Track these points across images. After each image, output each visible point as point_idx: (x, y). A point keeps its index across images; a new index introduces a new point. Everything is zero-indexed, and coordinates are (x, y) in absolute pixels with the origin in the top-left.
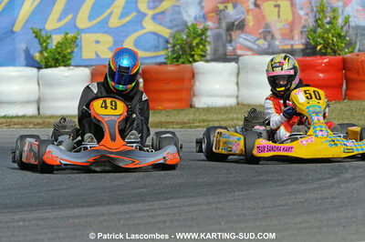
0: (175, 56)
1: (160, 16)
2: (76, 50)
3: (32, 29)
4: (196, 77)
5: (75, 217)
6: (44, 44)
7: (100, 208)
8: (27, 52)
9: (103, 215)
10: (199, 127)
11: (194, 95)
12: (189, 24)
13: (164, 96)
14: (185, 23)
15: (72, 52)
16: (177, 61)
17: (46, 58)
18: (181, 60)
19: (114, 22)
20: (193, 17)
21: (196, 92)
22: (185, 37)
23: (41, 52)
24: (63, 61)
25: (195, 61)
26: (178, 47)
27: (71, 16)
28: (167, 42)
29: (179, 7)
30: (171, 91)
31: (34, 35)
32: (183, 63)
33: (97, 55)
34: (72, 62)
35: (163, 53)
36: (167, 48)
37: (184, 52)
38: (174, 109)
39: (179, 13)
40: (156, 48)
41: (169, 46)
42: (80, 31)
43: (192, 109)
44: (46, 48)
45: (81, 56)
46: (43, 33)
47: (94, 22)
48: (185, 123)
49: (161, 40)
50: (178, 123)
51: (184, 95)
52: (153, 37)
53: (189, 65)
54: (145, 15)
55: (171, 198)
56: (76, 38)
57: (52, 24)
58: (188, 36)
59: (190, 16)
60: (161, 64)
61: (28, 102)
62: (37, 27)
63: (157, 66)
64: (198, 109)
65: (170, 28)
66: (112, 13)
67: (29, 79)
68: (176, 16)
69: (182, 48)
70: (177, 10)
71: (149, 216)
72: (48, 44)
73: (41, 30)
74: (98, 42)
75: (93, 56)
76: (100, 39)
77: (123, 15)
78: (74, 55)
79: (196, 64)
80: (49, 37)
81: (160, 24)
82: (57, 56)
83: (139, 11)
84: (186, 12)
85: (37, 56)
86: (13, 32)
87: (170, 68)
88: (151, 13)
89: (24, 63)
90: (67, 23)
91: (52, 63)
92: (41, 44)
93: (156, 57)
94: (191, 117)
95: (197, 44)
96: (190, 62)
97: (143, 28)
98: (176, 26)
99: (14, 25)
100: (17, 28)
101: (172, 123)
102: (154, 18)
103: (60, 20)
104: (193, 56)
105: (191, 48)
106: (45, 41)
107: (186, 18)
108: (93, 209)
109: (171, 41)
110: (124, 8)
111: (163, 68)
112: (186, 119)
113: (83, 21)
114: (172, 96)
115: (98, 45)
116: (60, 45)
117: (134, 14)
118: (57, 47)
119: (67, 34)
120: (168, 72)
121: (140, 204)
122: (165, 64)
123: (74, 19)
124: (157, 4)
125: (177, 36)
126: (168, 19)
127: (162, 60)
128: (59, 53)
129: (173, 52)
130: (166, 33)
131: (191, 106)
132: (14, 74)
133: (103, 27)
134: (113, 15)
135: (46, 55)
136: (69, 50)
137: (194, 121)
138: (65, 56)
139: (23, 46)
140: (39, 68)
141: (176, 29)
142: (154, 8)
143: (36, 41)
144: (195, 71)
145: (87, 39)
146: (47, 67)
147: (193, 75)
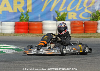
0: (93, 19)
1: (89, 8)
2: (67, 16)
3: (55, 11)
4: (98, 24)
5: (65, 61)
6: (58, 15)
7: (72, 59)
8: (54, 17)
9: (73, 61)
10: (98, 38)
11: (98, 29)
12: (97, 11)
13: (90, 29)
14: (96, 10)
15: (66, 17)
16: (93, 20)
17: (59, 18)
18: (94, 20)
19: (77, 9)
20: (98, 9)
21: (98, 28)
22: (95, 14)
23: (57, 17)
24: (63, 19)
25: (98, 20)
26: (94, 16)
27: (65, 8)
28: (91, 15)
29: (94, 6)
30: (91, 28)
31: (55, 12)
32: (95, 21)
33: (72, 18)
34: (66, 20)
35: (89, 18)
36: (91, 17)
37: (95, 18)
38: (92, 33)
39: (94, 7)
40: (88, 17)
41: (91, 16)
42: (68, 12)
43: (97, 33)
44: (59, 16)
45: (68, 18)
46: (58, 12)
47: (72, 9)
48: (95, 37)
49: (89, 15)
50: (93, 37)
51: (95, 29)
52: (87, 13)
53: (96, 21)
54: (85, 8)
55: (91, 56)
56: (67, 13)
57: (60, 9)
58: (96, 14)
59: (97, 8)
60: (89, 21)
61: (54, 30)
62: (56, 10)
63: (88, 22)
64: (98, 33)
65: (92, 11)
66: (76, 7)
67: (54, 24)
68: (93, 8)
69: (95, 17)
70: (93, 7)
71: (85, 61)
72: (59, 15)
73: (57, 11)
74: (72, 15)
75: (71, 18)
76: (73, 14)
77: (79, 8)
78: (66, 18)
79: (98, 21)
80: (60, 13)
81: (89, 10)
82: (62, 18)
83: (83, 7)
84: (96, 7)
85: (56, 18)
86: (50, 11)
87: (92, 22)
88: (87, 7)
89: (53, 20)
90: (65, 9)
91: (60, 20)
92: (57, 15)
93: (88, 19)
94: (97, 35)
95: (99, 16)
96: (97, 21)
97: (85, 11)
98: (93, 11)
99: (50, 9)
100: (51, 10)
101: (92, 37)
102: (88, 9)
103: (63, 8)
104: (97, 19)
105: (97, 17)
106: (58, 14)
107: (96, 9)
108: (70, 59)
109: (92, 15)
110: (80, 6)
111: (90, 22)
112: (95, 36)
113: (69, 9)
114: (92, 29)
115: (73, 16)
116: (63, 15)
117: (82, 7)
118: (62, 16)
119: (64, 12)
120: (91, 23)
121: (83, 58)
122: (90, 21)
123: (66, 8)
124: (88, 5)
125: (93, 14)
126: (91, 9)
127: (89, 20)
128: (62, 17)
129: (92, 18)
130: (91, 13)
131: (97, 32)
132: (50, 22)
133: (74, 11)
134: (77, 8)
135: (59, 17)
136: (65, 17)
137: (97, 36)
138: (64, 18)
139: (53, 15)
140: (57, 21)
141: (93, 12)
142: (88, 6)
143: (56, 14)
144: (98, 23)
145: (70, 14)
146: (59, 21)
147: (97, 24)
